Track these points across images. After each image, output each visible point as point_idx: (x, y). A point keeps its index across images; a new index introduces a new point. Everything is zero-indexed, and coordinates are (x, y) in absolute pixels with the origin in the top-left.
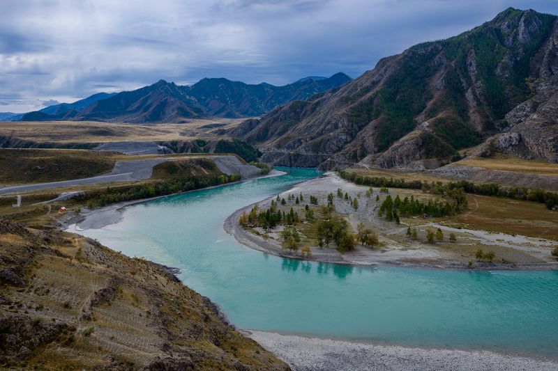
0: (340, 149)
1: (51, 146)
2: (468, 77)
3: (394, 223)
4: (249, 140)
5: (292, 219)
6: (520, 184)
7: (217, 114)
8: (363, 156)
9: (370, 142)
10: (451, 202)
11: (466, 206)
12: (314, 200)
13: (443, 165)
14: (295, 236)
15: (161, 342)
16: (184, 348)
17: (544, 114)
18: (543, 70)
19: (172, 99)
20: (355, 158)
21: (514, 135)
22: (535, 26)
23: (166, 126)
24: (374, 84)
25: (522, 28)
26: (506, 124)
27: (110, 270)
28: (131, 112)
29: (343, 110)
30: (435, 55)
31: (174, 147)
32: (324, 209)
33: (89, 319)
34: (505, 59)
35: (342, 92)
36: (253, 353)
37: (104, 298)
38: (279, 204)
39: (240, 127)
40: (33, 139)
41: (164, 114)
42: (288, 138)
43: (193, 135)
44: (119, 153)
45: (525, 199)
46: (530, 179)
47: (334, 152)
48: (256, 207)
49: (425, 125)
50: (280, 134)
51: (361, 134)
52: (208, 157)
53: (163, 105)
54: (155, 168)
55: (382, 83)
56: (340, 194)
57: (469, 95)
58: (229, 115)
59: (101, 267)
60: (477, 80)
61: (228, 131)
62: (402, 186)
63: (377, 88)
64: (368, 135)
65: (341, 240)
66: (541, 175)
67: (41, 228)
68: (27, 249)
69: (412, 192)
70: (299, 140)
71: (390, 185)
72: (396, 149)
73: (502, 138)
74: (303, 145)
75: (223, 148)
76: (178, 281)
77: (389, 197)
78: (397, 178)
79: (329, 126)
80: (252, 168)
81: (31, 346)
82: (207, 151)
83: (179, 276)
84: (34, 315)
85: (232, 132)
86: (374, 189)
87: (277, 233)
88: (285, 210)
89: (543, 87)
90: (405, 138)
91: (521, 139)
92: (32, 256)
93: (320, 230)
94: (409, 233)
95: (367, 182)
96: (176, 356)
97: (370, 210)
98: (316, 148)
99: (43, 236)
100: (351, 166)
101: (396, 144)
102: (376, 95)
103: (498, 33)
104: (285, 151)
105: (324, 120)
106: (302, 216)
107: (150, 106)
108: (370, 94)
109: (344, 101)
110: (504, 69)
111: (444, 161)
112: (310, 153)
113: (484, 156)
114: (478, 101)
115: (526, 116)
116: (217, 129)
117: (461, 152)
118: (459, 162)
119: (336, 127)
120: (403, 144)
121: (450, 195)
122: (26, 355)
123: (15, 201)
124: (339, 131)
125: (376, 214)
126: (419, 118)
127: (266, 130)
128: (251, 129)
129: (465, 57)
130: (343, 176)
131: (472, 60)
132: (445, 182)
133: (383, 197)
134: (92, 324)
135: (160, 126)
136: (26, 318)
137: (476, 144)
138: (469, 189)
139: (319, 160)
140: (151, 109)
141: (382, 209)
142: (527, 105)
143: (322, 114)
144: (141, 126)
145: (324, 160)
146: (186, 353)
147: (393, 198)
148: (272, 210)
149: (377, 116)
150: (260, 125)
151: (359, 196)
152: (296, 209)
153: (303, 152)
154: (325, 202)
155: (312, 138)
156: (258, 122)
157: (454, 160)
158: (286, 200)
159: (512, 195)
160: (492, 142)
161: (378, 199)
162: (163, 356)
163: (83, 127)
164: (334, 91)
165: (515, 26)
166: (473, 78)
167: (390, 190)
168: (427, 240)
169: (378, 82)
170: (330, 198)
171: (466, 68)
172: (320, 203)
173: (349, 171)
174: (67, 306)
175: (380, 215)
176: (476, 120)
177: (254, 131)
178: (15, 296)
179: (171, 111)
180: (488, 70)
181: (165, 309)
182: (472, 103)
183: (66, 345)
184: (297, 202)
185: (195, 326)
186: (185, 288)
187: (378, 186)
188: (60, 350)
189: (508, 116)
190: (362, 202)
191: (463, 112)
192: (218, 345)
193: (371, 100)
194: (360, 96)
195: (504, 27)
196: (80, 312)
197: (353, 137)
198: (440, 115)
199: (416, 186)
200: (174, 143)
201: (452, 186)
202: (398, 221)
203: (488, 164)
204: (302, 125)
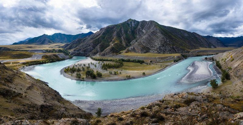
0: (91, 51)
1: (18, 51)
2: (122, 33)
3: (106, 70)
4: (67, 49)
5: (79, 70)
6: (134, 59)
7: (58, 42)
8: (97, 53)
9: (99, 49)
10: (119, 64)
11: (123, 65)
12: (84, 65)
13: (117, 55)
14: (80, 75)
15: (44, 100)
16: (50, 102)
17: (138, 42)
18: (137, 33)
19: (47, 39)
20: (95, 54)
21: (132, 47)
22: (135, 23)
23: (45, 46)
24: (99, 34)
25: (133, 23)
26: (131, 45)
27: (31, 81)
28: (37, 42)
29: (92, 41)
30: (114, 28)
31: (47, 51)
32: (87, 67)
33: (26, 93)
34: (130, 30)
35: (91, 36)
36: (69, 104)
37: (29, 88)
38: (75, 66)
39: (64, 46)
40: (15, 49)
41: (45, 42)
42: (77, 48)
43: (52, 48)
44: (34, 53)
45: (136, 62)
46: (136, 57)
47: (89, 52)
48: (69, 67)
49: (112, 45)
50: (75, 48)
51: (96, 47)
52: (56, 54)
53: (45, 40)
54: (42, 56)
55: (101, 34)
56: (91, 63)
57: (122, 38)
58: (61, 43)
59: (29, 81)
60: (124, 34)
61: (61, 47)
62: (107, 60)
63: (100, 35)
64: (98, 47)
65: (92, 75)
66: (139, 56)
67: (16, 70)
68: (13, 74)
69: (110, 62)
70: (80, 49)
71: (104, 60)
72: (105, 51)
73: (130, 48)
74: (81, 50)
75: (60, 51)
76: (48, 86)
77: (104, 64)
78: (106, 58)
79: (88, 45)
80: (68, 57)
81: (13, 96)
82: (56, 52)
83: (48, 85)
84: (14, 90)
85: (62, 47)
86: (100, 62)
87: (75, 74)
88: (77, 68)
89: (138, 36)
90: (107, 48)
91: (134, 48)
92: (14, 76)
93: (86, 73)
94: (110, 73)
95: (98, 60)
96: (47, 104)
97: (99, 67)
98: (85, 51)
99: (16, 72)
100: (94, 55)
101: (105, 50)
102: (100, 37)
103: (128, 23)
104: (76, 52)
105: (86, 44)
106: (81, 69)
107: (41, 40)
108: (98, 37)
109: (92, 39)
110: (130, 32)
111: (117, 54)
112: (83, 52)
113: (126, 52)
114: (124, 39)
115: (135, 43)
116: (58, 46)
117: (121, 52)
118: (121, 54)
119: (90, 45)
120: (107, 50)
121: (119, 62)
122: (12, 98)
123: (10, 63)
124: (90, 46)
125: (101, 68)
126: (111, 43)
127: (71, 46)
128: (67, 46)
129: (121, 29)
130: (92, 58)
131: (123, 30)
132: (118, 59)
133: (103, 64)
134: (27, 94)
135: (44, 46)
136: (12, 90)
137: (124, 50)
138: (123, 60)
139: (85, 54)
140: (42, 41)
141: (103, 67)
142: (135, 40)
143: (86, 42)
144: (39, 45)
145: (87, 54)
146: (50, 103)
147: (105, 64)
148: (73, 68)
149: (100, 43)
150: (70, 45)
151: (96, 64)
152: (80, 67)
153: (81, 52)
154: (88, 65)
155: (83, 49)
156: (69, 44)
157: (120, 54)
158: (77, 65)
159: (133, 61)
160: (128, 49)
161: (101, 64)
162: (44, 104)
163: (26, 46)
164: (89, 36)
165: (131, 23)
166: (123, 34)
167: (104, 62)
168: (114, 74)
169: (100, 34)
170: (89, 64)
171: (121, 31)
172: (86, 66)
173: (94, 57)
174: (21, 89)
175: (102, 68)
176: (124, 44)
177: (68, 47)
178: (10, 85)
179: (46, 42)
180: (126, 32)
181: (45, 93)
182: (123, 39)
183: (20, 98)
184: (80, 66)
185: (53, 97)
186: (50, 88)
187: (101, 61)
188: (19, 99)
189: (131, 43)
190: (97, 65)
191: (121, 42)
192: (59, 102)
193: (99, 38)
194: (96, 37)
195: (129, 23)
196: (24, 91)
197: (94, 48)
198: (116, 42)
199: (111, 60)
200: (47, 50)
201: (119, 60)
202: (107, 69)
203: (127, 54)
204: (81, 45)
